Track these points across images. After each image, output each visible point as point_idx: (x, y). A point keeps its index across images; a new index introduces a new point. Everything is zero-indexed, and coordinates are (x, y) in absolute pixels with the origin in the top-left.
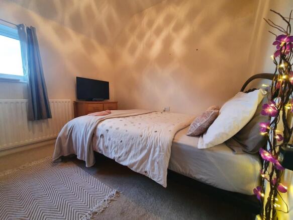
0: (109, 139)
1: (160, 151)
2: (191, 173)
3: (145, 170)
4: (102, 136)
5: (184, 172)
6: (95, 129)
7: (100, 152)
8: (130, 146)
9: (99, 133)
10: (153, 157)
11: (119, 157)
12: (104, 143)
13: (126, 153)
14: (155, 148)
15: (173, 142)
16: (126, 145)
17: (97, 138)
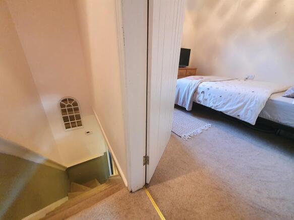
0: (210, 95)
1: (256, 104)
2: (278, 119)
3: (239, 114)
4: (203, 92)
5: (272, 118)
6: (197, 87)
7: (199, 103)
8: (228, 99)
9: (200, 91)
10: (248, 107)
11: (217, 106)
12: (204, 97)
13: (224, 104)
14: (251, 102)
15: (268, 99)
16: (225, 99)
17: (198, 93)
